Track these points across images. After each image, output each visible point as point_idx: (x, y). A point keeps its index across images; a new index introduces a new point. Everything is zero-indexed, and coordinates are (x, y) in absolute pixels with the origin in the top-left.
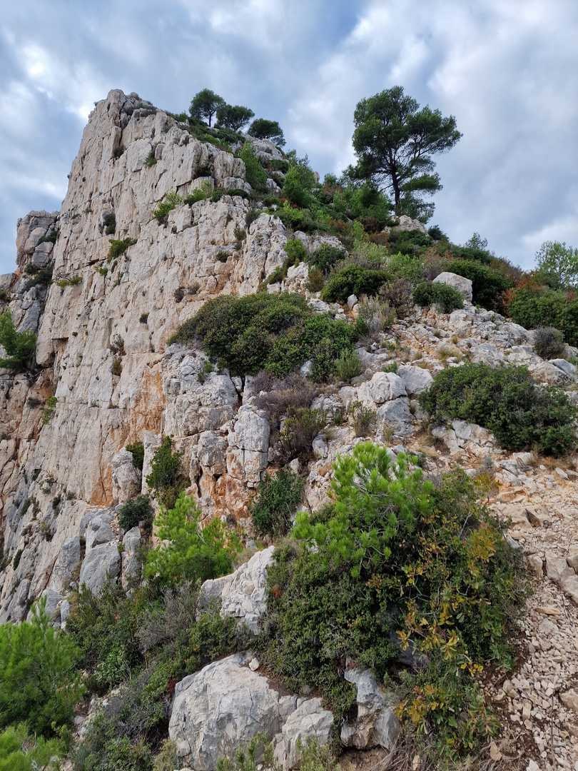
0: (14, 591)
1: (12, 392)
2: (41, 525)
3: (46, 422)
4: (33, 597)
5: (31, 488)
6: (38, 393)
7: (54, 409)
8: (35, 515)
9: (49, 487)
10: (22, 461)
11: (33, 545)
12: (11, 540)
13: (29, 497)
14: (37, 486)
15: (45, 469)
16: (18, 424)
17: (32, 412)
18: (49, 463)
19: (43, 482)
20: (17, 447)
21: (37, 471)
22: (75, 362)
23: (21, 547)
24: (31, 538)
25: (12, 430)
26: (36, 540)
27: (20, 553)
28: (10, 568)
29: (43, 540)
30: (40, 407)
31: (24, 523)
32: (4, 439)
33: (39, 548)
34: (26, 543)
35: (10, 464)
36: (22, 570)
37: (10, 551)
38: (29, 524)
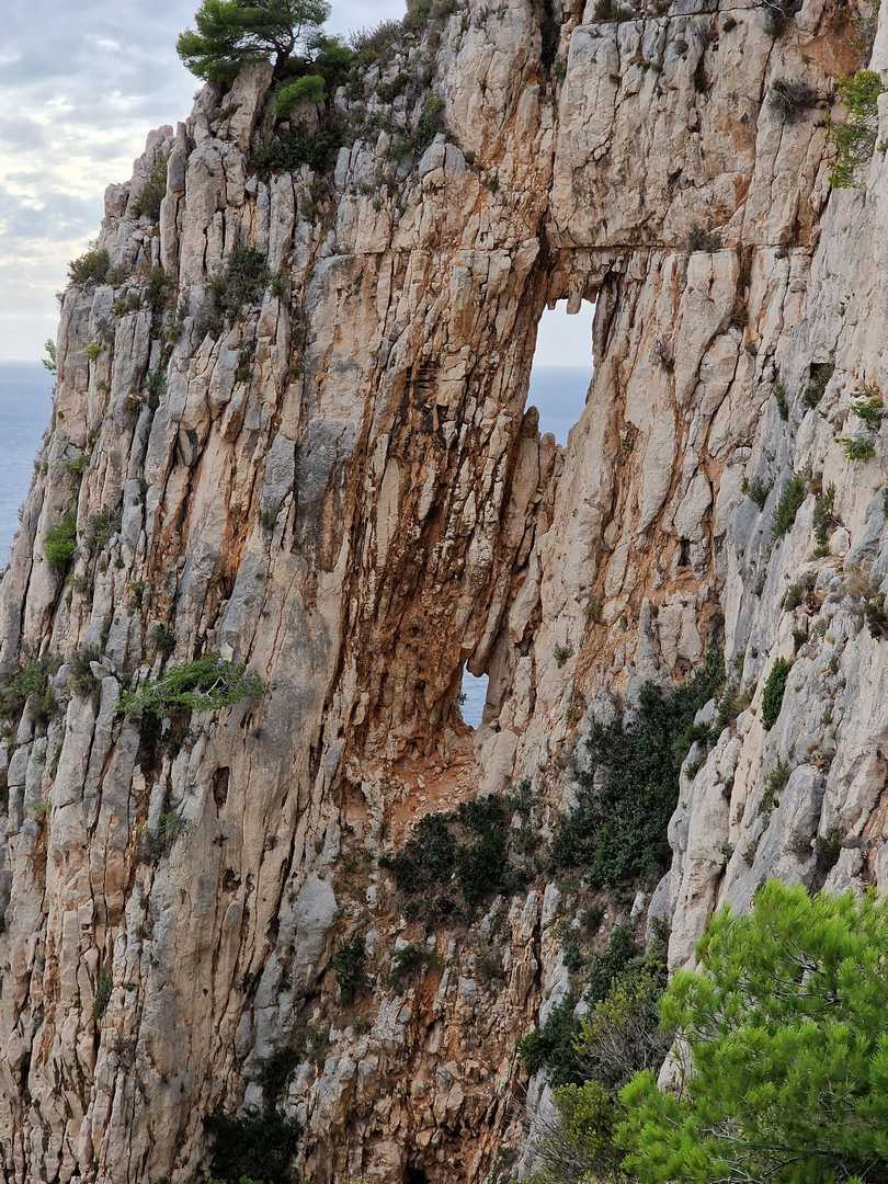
0: (768, 804)
1: (714, 66)
2: (848, 576)
3: (842, 177)
4: (837, 833)
5: (801, 438)
6: (807, 60)
7: (870, 122)
8: (823, 538)
9: (867, 435)
10: (765, 331)
11: (826, 649)
12: (745, 623)
13: (798, 468)
14: (825, 428)
15: (850, 363)
16: (742, 188)
17: (790, 139)
18: (861, 341)
19: (844, 415)
20: (744, 281)
21: (819, 372)
23: (785, 650)
24: (814, 620)
25: (724, 214)
26: (835, 630)
27: (782, 671)
28: (750, 720)
29: (858, 629)
30: (817, 115)
31: (786, 565)
32: (697, 247)
33: (847, 658)
34: (800, 639)
35: (726, 345)
36: (794, 731)
37: (748, 663)
38: (805, 568)
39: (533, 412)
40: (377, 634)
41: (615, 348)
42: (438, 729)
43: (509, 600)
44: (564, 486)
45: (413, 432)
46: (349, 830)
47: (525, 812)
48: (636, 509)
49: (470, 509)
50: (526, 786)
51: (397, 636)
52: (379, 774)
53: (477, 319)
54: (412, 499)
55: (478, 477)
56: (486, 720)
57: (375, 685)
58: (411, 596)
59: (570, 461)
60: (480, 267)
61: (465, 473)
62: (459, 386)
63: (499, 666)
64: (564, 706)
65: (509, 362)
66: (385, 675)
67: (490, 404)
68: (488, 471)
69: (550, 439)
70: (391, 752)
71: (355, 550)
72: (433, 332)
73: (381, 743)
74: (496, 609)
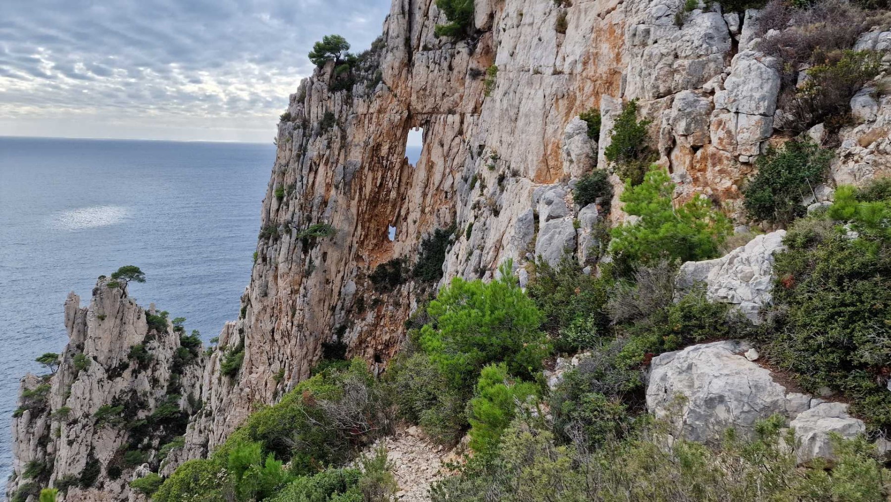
0: (467, 260)
1: (454, 64)
2: (488, 201)
3: (487, 94)
4: (485, 267)
5: (477, 164)
6: (478, 62)
7: (495, 79)
8: (482, 191)
9: (493, 164)
10: (468, 136)
11: (482, 220)
12: (462, 213)
13: (476, 172)
14: (483, 162)
15: (489, 144)
16: (461, 97)
17: (474, 84)
18: (492, 139)
19: (488, 158)
20: (462, 122)
21: (482, 147)
22: (515, 22)
23: (472, 220)
24: (480, 212)
25: (457, 104)
26: (485, 215)
27: (471, 226)
28: (463, 238)
29: (491, 215)
30: (481, 77)
31: (472, 198)
32: (449, 113)
33: (488, 222)
34: (476, 217)
35: (457, 140)
36: (474, 241)
37: (462, 224)
38: (477, 199)
39: (407, 158)
40: (366, 216)
41: (428, 141)
42: (383, 241)
43: (401, 207)
44: (415, 177)
45: (375, 163)
46: (360, 268)
47: (405, 263)
48: (433, 184)
49: (390, 184)
50: (406, 256)
51: (372, 217)
52: (367, 253)
53: (392, 133)
54: (375, 181)
55: (392, 175)
56: (395, 239)
57: (366, 230)
58: (375, 206)
59: (416, 171)
60: (392, 118)
61: (389, 175)
62: (387, 151)
63: (398, 225)
64: (415, 235)
65: (400, 144)
66: (369, 227)
67: (395, 156)
68: (395, 174)
69: (411, 165)
70: (370, 247)
71: (360, 195)
72: (380, 136)
73: (368, 245)
74: (397, 210)
